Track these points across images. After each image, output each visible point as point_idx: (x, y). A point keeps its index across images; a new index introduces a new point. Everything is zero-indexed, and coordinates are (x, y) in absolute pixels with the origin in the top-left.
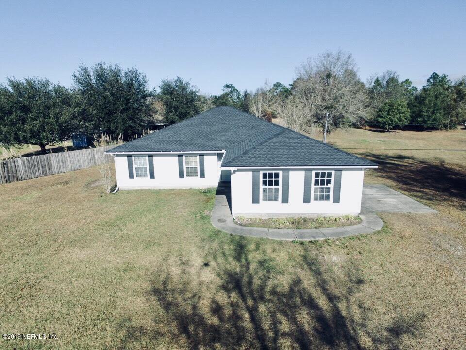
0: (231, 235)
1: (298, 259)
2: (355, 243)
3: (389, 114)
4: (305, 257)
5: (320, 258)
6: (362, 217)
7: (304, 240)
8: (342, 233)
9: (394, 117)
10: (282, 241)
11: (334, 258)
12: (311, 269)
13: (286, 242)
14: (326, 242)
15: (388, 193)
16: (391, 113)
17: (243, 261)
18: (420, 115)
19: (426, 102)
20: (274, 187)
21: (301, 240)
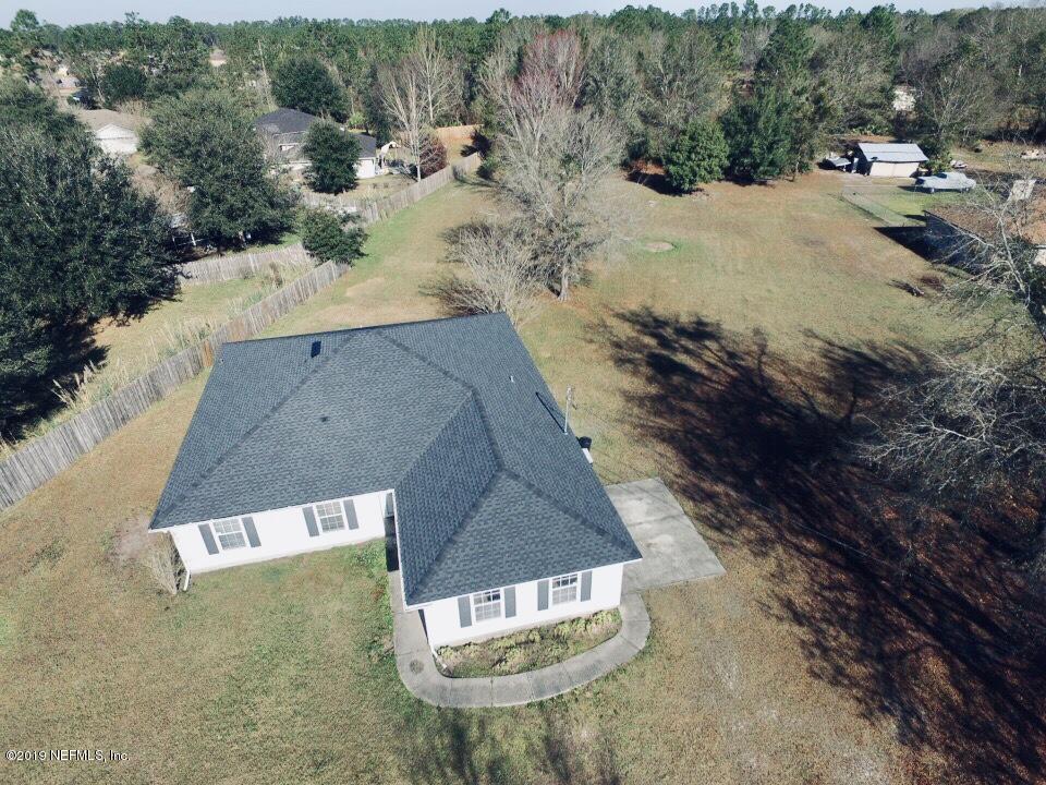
0: (439, 708)
1: (539, 745)
2: (611, 688)
3: (689, 158)
4: (547, 740)
5: (567, 736)
6: (623, 611)
7: (544, 698)
8: (593, 668)
9: (698, 166)
10: (513, 707)
11: (584, 734)
12: (556, 770)
13: (520, 707)
14: (573, 693)
15: (664, 515)
16: (693, 156)
17: (467, 771)
18: (746, 153)
19: (761, 125)
20: (492, 602)
21: (539, 699)
